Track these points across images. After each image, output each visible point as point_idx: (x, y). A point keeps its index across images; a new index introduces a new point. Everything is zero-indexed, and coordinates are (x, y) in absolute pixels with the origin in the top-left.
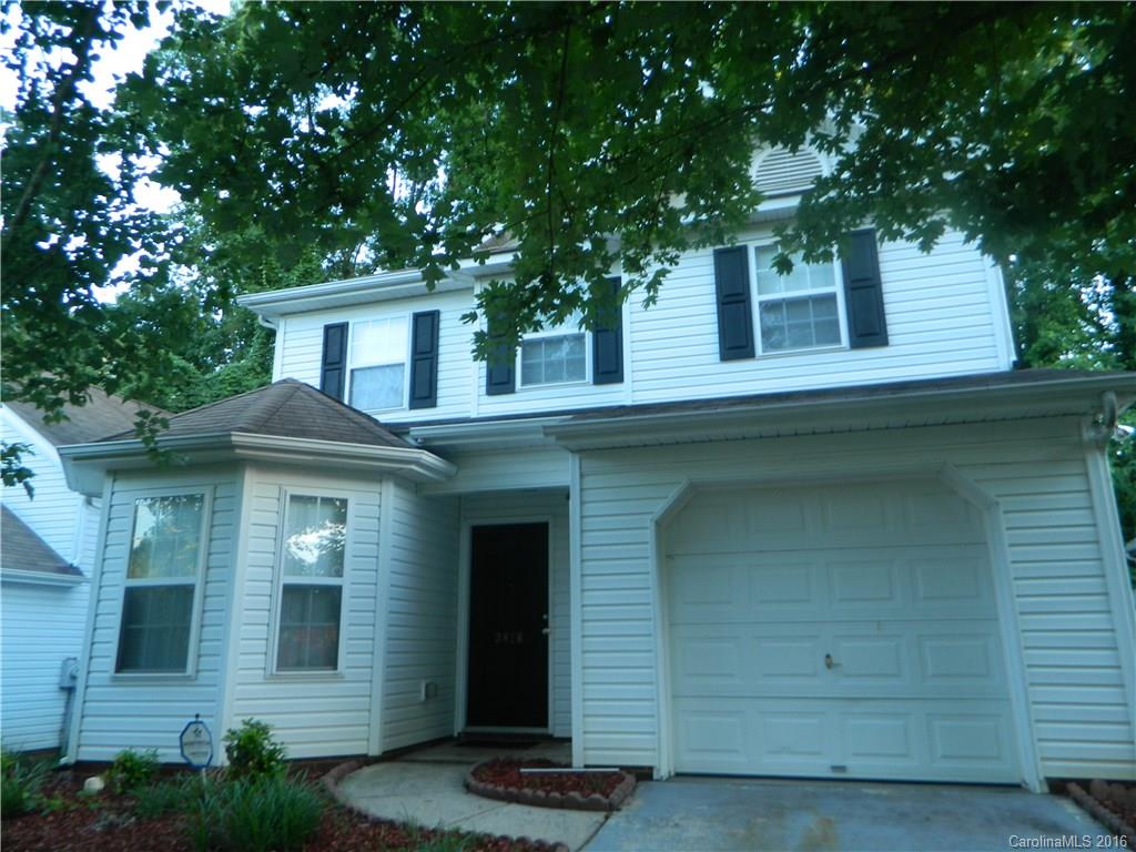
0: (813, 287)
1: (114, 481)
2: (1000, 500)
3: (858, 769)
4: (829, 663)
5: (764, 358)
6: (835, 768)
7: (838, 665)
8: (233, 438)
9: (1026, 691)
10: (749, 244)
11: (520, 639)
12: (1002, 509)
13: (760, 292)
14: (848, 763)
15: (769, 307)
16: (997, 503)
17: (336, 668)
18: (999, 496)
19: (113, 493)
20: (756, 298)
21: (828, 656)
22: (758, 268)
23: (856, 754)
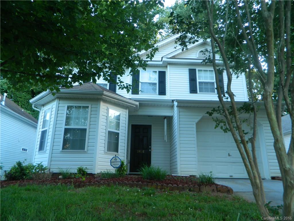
0: (210, 80)
1: (59, 100)
2: (263, 124)
3: (235, 176)
4: (229, 155)
5: (199, 94)
6: (231, 176)
7: (231, 155)
8: (104, 93)
9: (268, 160)
10: (196, 69)
11: (143, 152)
12: (263, 126)
13: (199, 80)
14: (233, 175)
15: (200, 83)
16: (262, 125)
17: (118, 153)
18: (263, 123)
19: (59, 103)
20: (198, 81)
21: (229, 154)
22: (198, 74)
23: (235, 173)
